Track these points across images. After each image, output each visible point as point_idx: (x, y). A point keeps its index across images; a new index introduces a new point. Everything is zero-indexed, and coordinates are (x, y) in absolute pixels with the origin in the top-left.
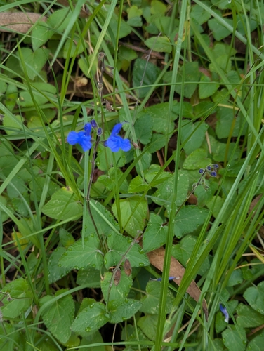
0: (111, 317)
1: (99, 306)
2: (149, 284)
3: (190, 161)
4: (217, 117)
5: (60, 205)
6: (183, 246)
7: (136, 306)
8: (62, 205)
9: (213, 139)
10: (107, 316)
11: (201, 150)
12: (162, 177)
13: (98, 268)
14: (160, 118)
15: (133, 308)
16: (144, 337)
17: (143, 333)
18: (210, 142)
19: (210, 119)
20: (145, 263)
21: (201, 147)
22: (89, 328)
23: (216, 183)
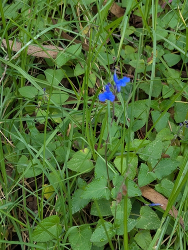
0: (117, 232)
1: (108, 225)
2: (141, 208)
3: (160, 135)
4: (175, 110)
5: (78, 162)
6: (163, 185)
7: (134, 223)
8: (79, 162)
9: (173, 124)
10: (114, 231)
11: (167, 129)
12: (145, 143)
13: (108, 199)
14: (139, 110)
15: (132, 224)
16: (138, 248)
17: (138, 245)
18: (171, 125)
19: (171, 110)
20: (139, 194)
21: (167, 127)
22: (102, 239)
23: (179, 148)
